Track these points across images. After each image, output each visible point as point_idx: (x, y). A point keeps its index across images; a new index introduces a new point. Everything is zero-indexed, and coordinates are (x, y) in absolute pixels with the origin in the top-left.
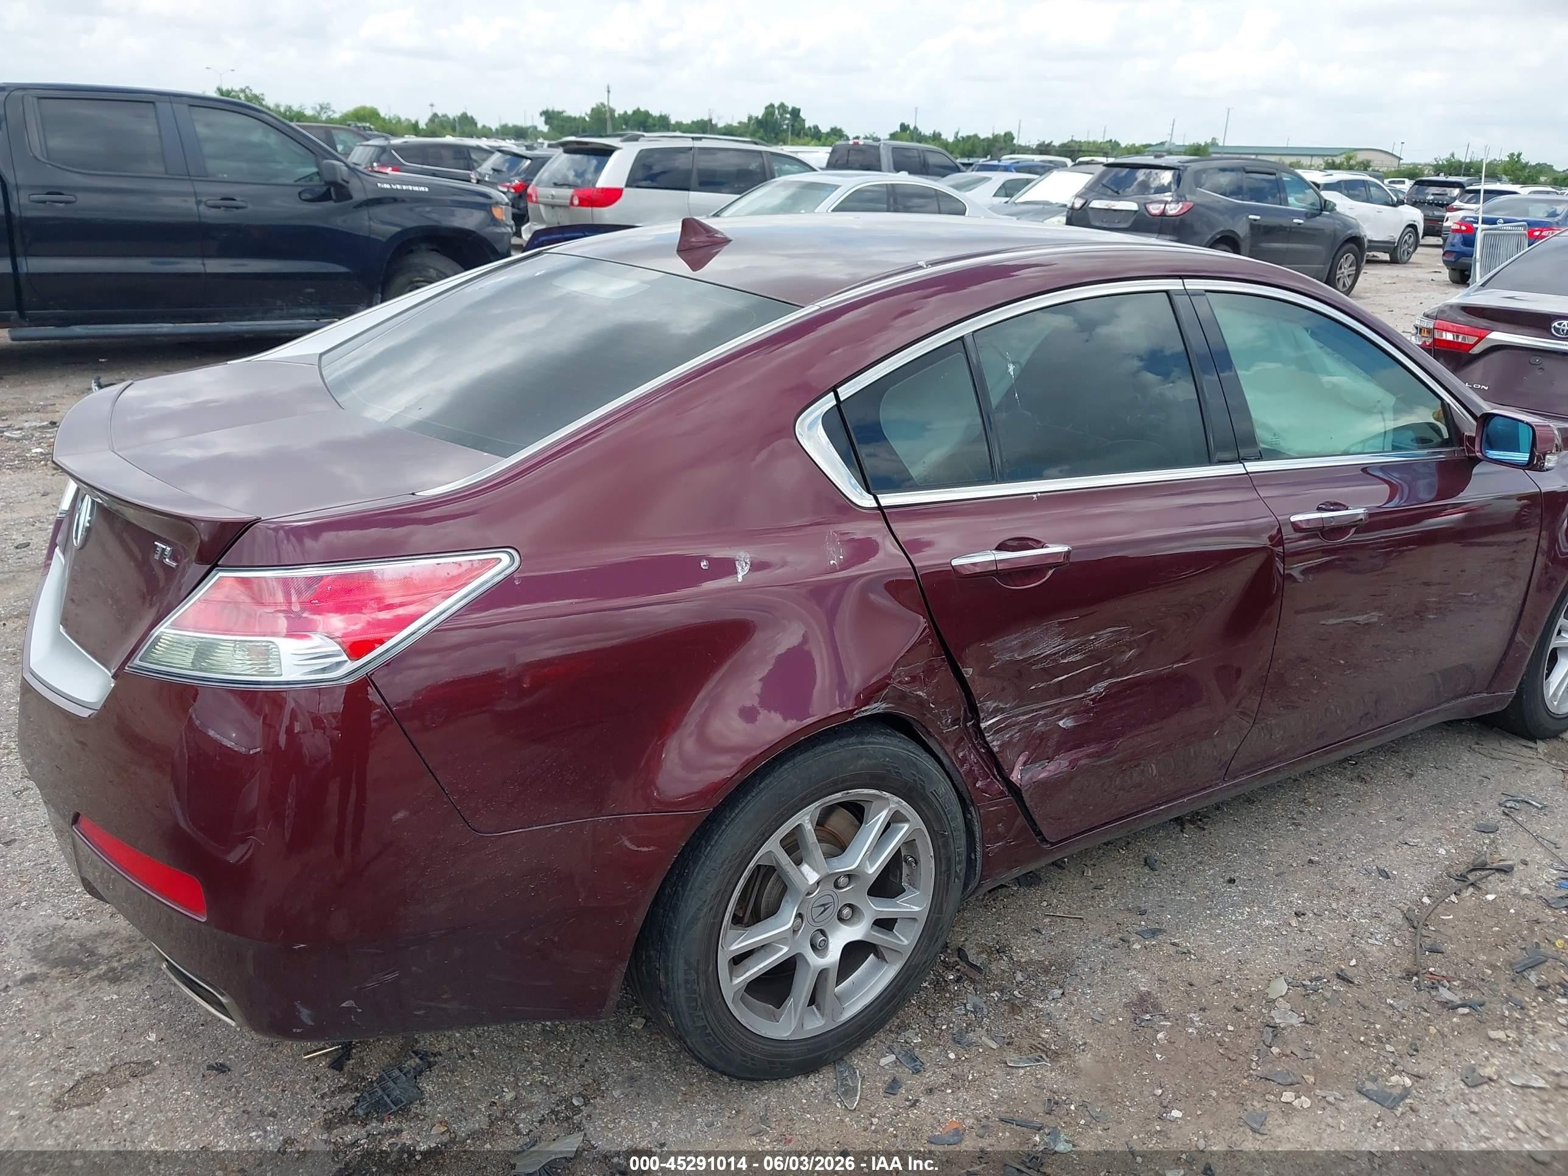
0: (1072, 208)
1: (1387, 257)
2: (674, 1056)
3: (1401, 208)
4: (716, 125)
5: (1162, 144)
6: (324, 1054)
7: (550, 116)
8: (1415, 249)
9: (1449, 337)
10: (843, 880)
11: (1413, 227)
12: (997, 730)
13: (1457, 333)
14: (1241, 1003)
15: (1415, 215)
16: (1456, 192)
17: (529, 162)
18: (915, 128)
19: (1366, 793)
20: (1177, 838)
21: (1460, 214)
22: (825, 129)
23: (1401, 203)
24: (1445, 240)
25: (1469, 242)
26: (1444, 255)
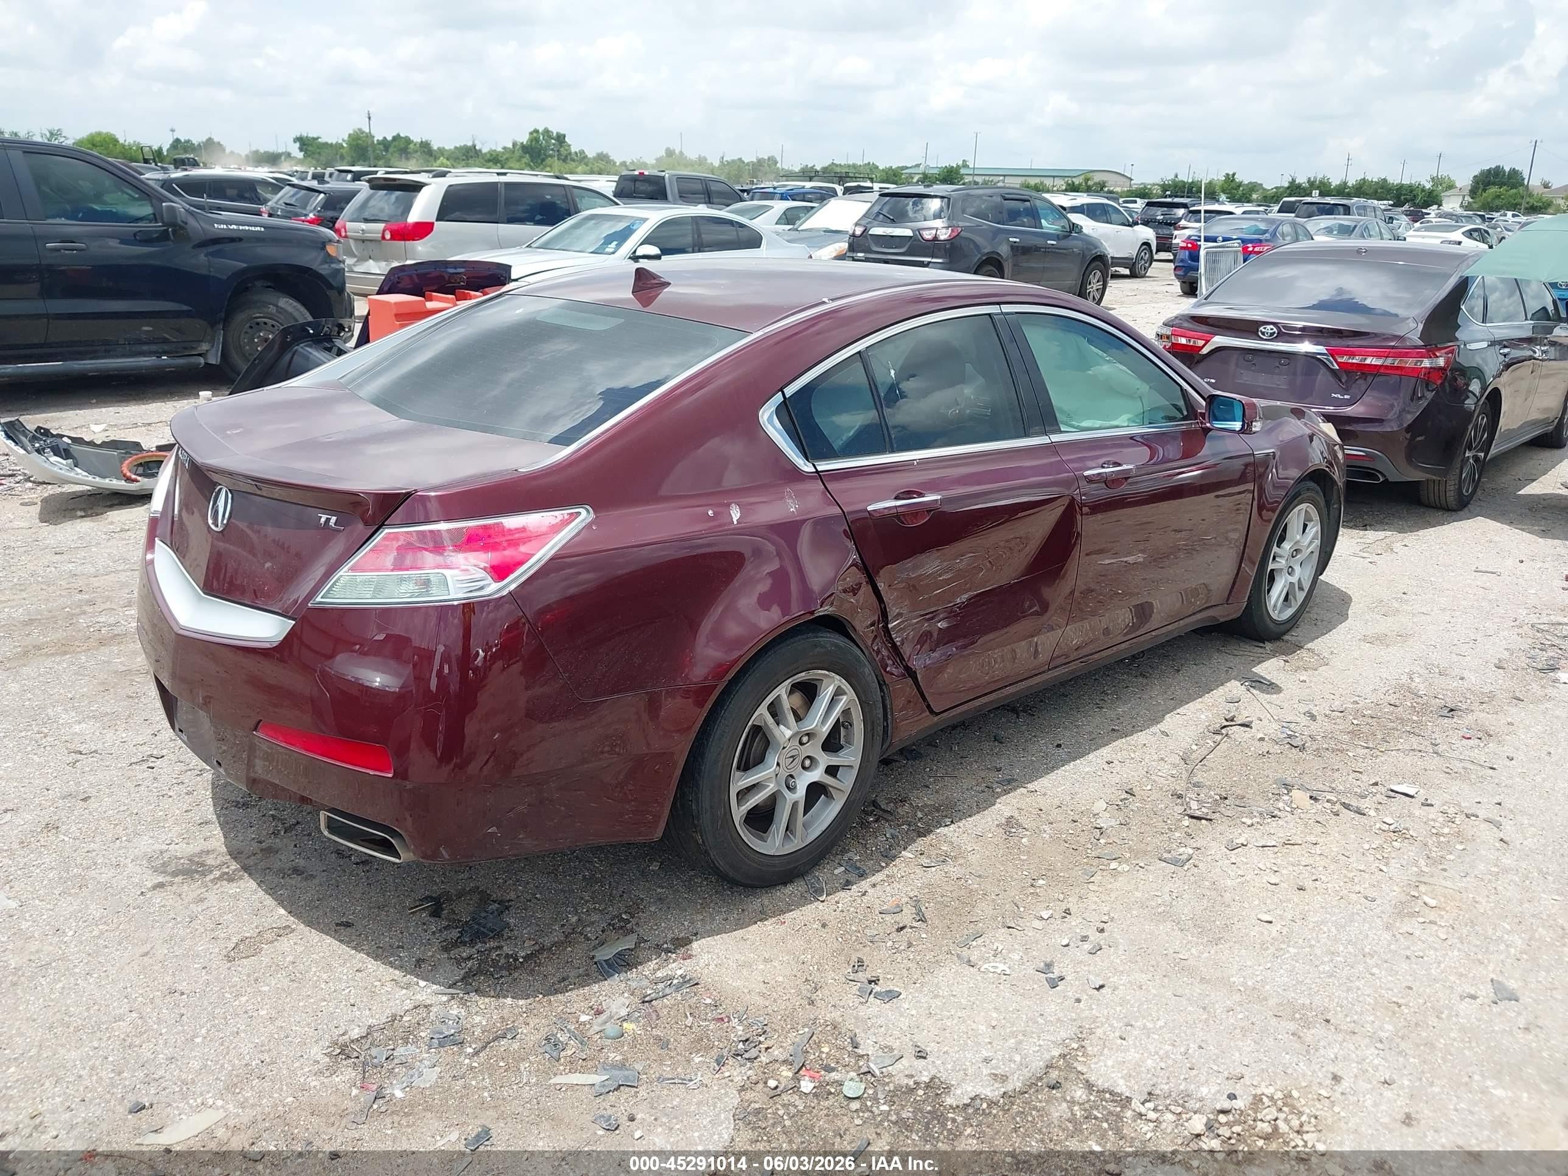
0: (853, 235)
1: (1127, 272)
2: (686, 883)
3: (1136, 227)
4: (480, 151)
5: (918, 166)
6: (423, 909)
7: (306, 144)
8: (1151, 264)
9: (1183, 341)
10: (805, 739)
11: (1147, 244)
12: (900, 630)
13: (1189, 338)
14: (1076, 818)
15: (1147, 234)
16: (1181, 212)
17: (322, 195)
18: (681, 152)
19: (1147, 684)
20: (1015, 722)
21: (1187, 232)
22: (591, 154)
23: (1136, 224)
24: (1175, 255)
25: (1195, 258)
26: (1175, 269)
